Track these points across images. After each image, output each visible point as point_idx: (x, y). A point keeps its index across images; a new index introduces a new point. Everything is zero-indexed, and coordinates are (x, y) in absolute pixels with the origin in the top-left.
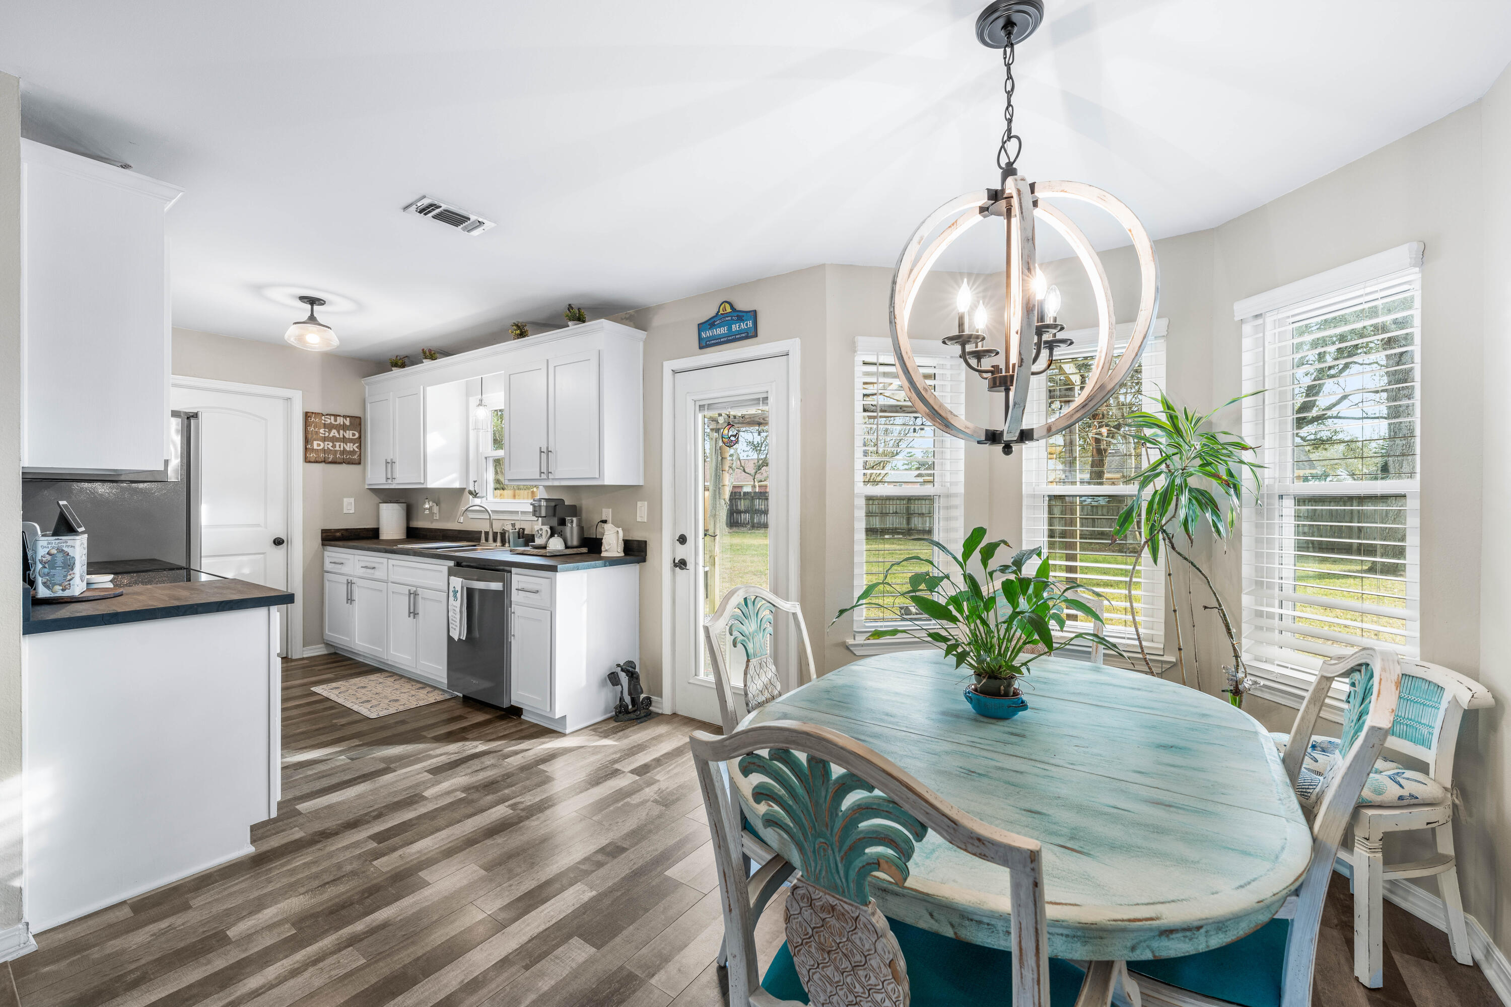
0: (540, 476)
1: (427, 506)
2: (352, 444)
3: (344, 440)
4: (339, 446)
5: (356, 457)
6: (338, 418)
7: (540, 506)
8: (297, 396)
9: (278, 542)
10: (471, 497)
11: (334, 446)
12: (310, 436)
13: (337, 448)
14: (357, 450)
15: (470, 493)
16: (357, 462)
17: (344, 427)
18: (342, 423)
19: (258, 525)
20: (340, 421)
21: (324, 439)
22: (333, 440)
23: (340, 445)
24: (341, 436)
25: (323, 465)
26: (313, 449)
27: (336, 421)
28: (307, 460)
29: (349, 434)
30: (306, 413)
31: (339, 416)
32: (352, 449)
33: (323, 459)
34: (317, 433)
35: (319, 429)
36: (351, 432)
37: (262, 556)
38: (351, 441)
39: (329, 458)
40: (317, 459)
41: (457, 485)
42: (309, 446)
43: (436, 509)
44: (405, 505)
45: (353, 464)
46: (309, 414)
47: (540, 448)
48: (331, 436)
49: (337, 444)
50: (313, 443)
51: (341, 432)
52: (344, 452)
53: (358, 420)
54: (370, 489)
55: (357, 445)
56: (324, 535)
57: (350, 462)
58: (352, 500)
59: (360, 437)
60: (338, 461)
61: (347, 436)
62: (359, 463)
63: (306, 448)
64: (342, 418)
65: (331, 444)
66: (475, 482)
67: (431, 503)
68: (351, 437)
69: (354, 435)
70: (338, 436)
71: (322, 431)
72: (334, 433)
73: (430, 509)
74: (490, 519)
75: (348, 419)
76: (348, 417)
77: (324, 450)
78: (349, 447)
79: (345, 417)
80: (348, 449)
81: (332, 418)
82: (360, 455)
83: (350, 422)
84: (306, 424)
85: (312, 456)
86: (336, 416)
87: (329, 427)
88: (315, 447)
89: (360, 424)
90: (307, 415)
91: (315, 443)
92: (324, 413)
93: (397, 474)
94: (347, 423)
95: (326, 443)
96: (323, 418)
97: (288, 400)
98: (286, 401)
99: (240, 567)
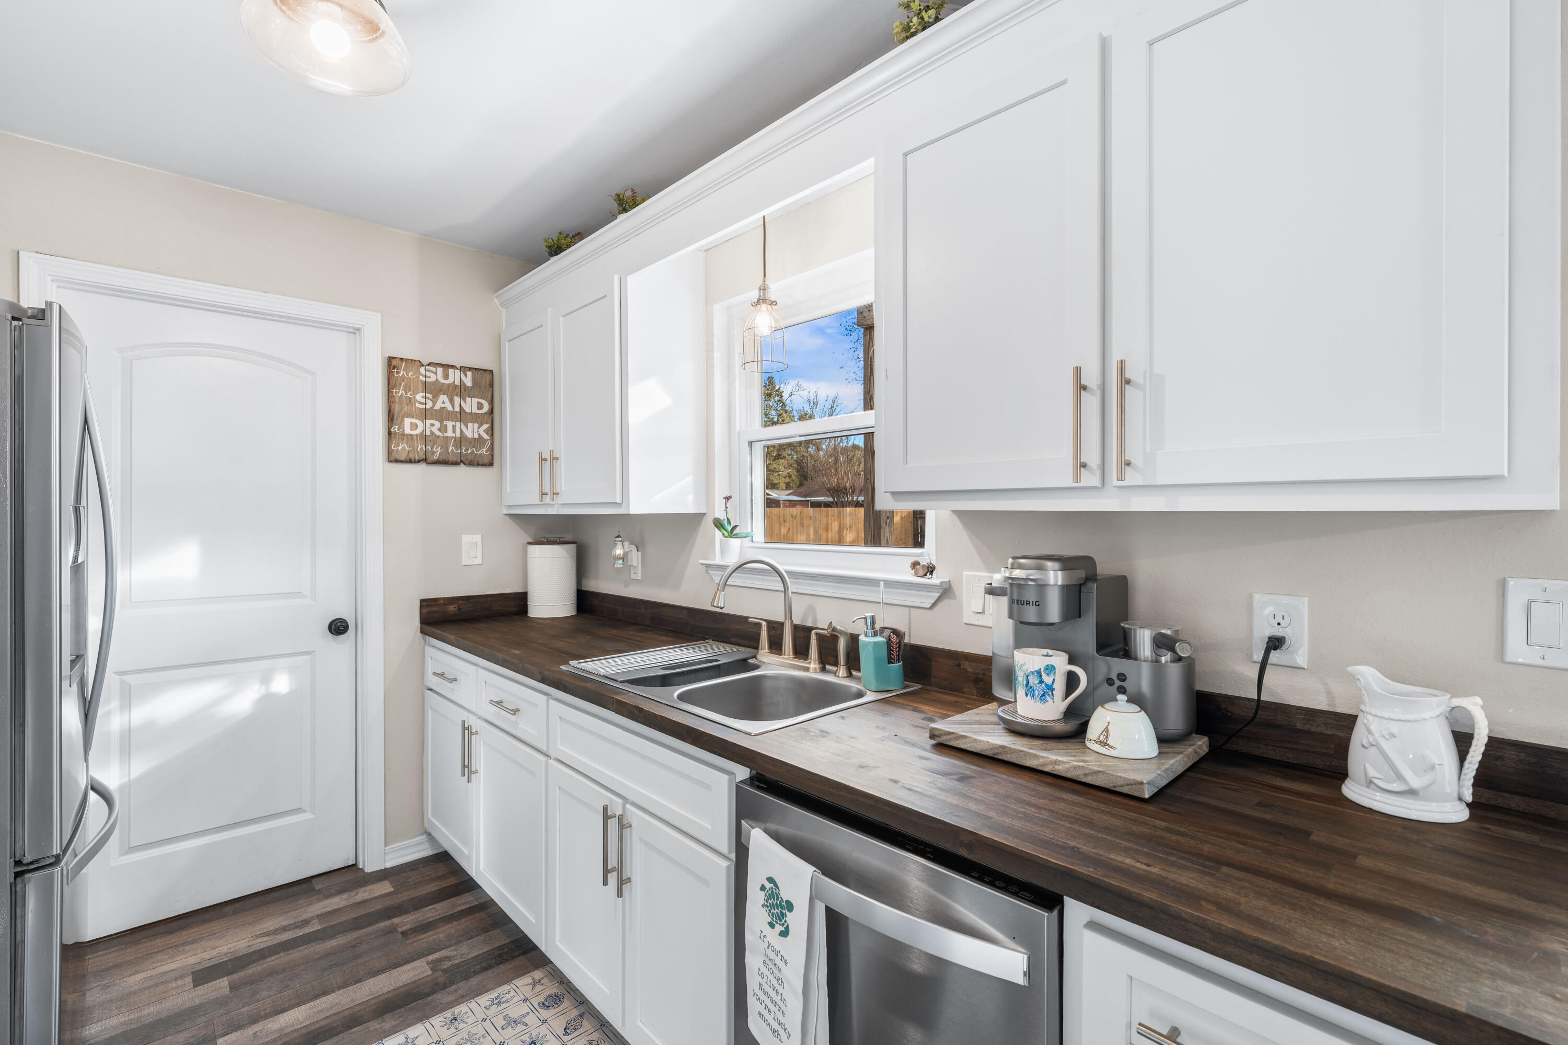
0: (1077, 478)
1: (619, 551)
2: (476, 425)
3: (462, 416)
4: (453, 429)
5: (484, 451)
6: (451, 371)
7: (1042, 587)
8: (371, 322)
9: (338, 628)
10: (718, 533)
11: (443, 429)
12: (396, 408)
13: (450, 433)
14: (486, 437)
15: (718, 524)
16: (486, 461)
17: (461, 391)
18: (457, 382)
19: (298, 595)
20: (454, 377)
21: (425, 414)
22: (442, 416)
23: (454, 427)
24: (457, 409)
25: (423, 466)
26: (403, 434)
27: (446, 376)
28: (392, 458)
29: (471, 405)
30: (390, 359)
31: (453, 367)
32: (476, 436)
33: (422, 456)
34: (410, 401)
35: (415, 393)
36: (475, 400)
37: (307, 657)
38: (476, 418)
39: (433, 453)
40: (411, 456)
41: (688, 506)
42: (395, 429)
43: (635, 558)
44: (573, 547)
45: (478, 465)
46: (394, 362)
47: (1078, 371)
48: (437, 407)
49: (450, 424)
50: (402, 422)
51: (457, 400)
52: (461, 441)
53: (487, 377)
54: (510, 515)
55: (486, 426)
56: (424, 611)
57: (473, 462)
58: (477, 538)
59: (491, 411)
60: (452, 458)
61: (467, 409)
62: (491, 464)
63: (390, 433)
64: (457, 372)
65: (437, 424)
66: (727, 498)
67: (626, 544)
68: (475, 410)
69: (480, 406)
70: (450, 408)
71: (419, 397)
72: (443, 401)
73: (624, 558)
74: (785, 591)
75: (469, 374)
76: (470, 369)
77: (424, 438)
78: (473, 431)
79: (463, 369)
80: (469, 435)
81: (440, 370)
82: (492, 448)
83: (474, 380)
84: (390, 385)
85: (402, 448)
86: (446, 367)
87: (434, 390)
88: (408, 431)
89: (492, 385)
90: (392, 364)
91: (407, 422)
92: (425, 362)
93: (563, 485)
94: (468, 381)
95: (429, 422)
96: (422, 370)
97: (351, 330)
98: (345, 333)
99: (266, 679)
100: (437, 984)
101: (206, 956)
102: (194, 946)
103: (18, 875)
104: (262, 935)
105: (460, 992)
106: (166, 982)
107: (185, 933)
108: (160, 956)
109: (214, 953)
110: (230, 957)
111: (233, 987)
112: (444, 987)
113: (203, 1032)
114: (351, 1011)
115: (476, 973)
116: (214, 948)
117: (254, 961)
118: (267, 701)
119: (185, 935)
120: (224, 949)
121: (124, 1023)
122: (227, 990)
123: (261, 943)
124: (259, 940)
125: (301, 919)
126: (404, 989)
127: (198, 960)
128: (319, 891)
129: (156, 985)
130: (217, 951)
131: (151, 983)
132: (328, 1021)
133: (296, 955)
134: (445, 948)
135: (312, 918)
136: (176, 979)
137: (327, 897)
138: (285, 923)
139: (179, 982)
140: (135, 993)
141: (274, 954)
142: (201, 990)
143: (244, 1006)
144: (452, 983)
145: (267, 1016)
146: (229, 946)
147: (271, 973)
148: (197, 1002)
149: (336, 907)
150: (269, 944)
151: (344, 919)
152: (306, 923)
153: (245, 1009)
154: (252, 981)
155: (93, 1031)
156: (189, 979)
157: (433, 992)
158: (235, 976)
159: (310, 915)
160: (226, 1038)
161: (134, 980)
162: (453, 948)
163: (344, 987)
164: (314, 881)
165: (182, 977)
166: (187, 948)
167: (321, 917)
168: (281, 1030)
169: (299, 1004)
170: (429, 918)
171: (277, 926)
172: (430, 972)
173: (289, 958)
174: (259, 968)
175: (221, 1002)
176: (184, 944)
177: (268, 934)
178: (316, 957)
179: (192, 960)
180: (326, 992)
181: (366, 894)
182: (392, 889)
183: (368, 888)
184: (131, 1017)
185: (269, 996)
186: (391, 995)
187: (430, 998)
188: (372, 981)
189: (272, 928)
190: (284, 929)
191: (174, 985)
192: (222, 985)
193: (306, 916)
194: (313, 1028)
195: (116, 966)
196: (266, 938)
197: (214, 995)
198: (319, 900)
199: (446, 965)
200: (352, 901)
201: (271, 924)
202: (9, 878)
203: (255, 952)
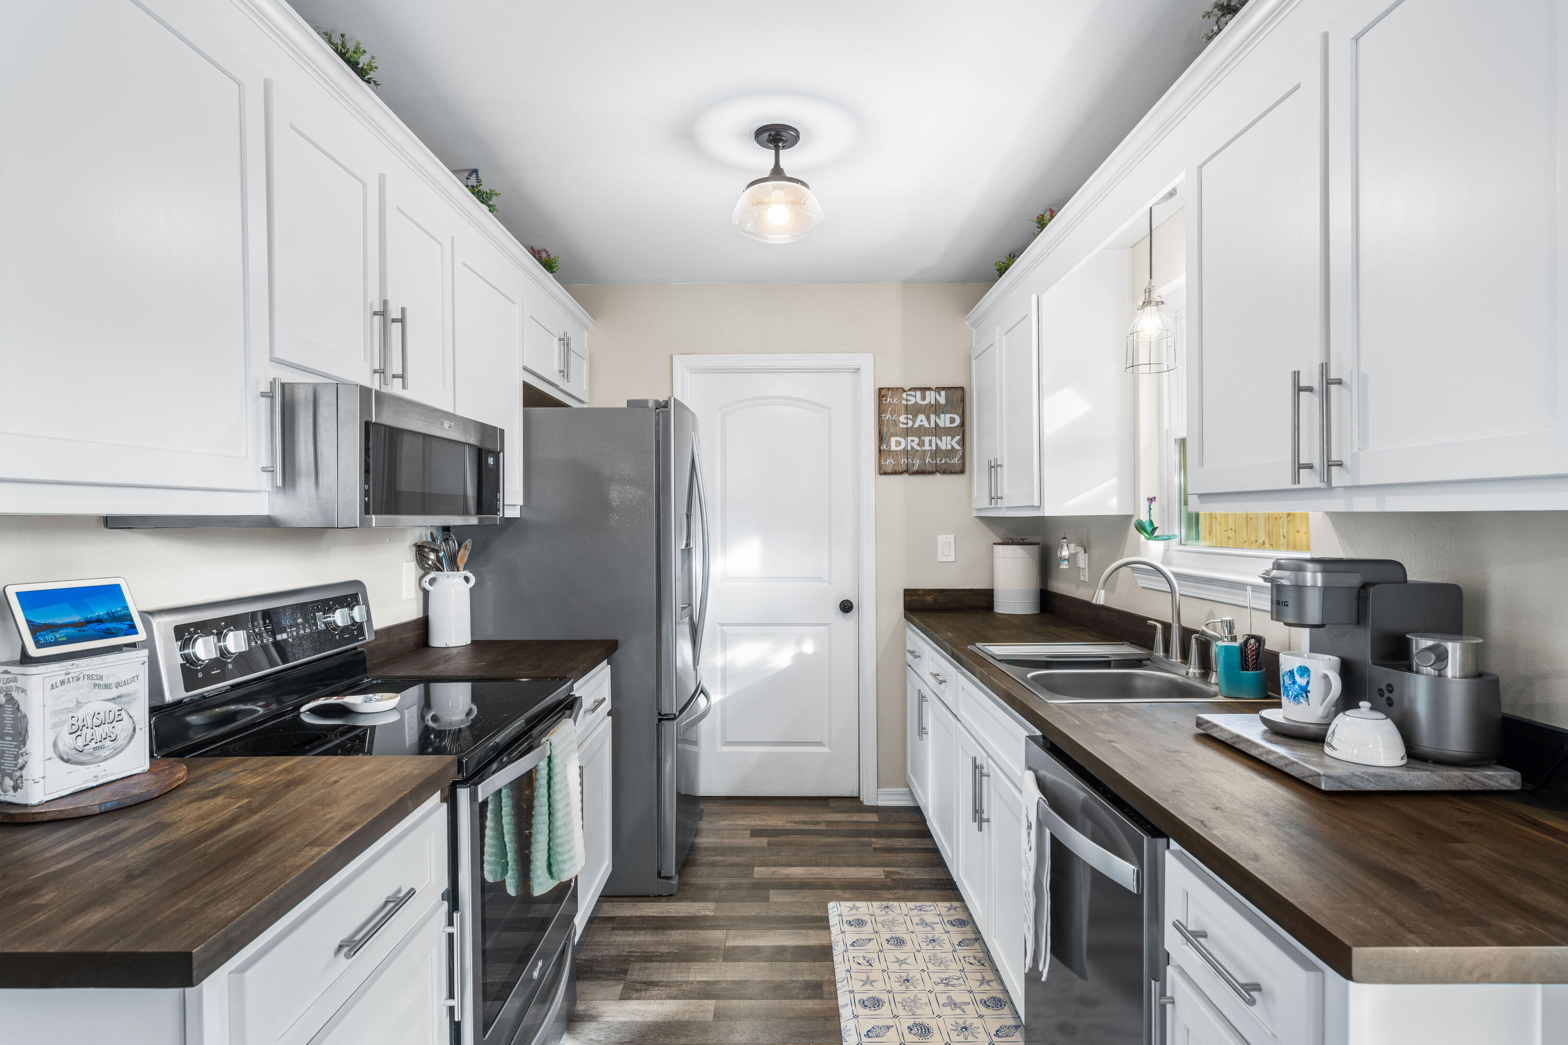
0: (1296, 479)
1: (1065, 553)
2: (949, 438)
3: (937, 431)
4: (930, 443)
5: (956, 460)
6: (928, 393)
7: (1300, 588)
8: (865, 361)
9: (846, 607)
10: (1142, 537)
11: (921, 444)
12: (885, 429)
13: (927, 447)
14: (957, 447)
15: (1140, 527)
16: (958, 469)
17: (937, 409)
18: (933, 402)
19: (820, 579)
20: (931, 397)
21: (907, 433)
22: (920, 432)
23: (930, 441)
24: (933, 425)
25: (906, 476)
26: (890, 451)
27: (924, 398)
28: (883, 472)
29: (944, 421)
30: (880, 389)
31: (929, 389)
32: (949, 447)
33: (904, 468)
34: (895, 423)
35: (899, 416)
36: (948, 416)
37: (826, 628)
38: (949, 432)
39: (913, 465)
40: (896, 468)
41: (1113, 507)
42: (884, 447)
43: (1082, 560)
44: (1034, 549)
45: (951, 473)
46: (883, 392)
47: (1296, 375)
48: (916, 426)
49: (927, 439)
50: (889, 440)
51: (933, 417)
52: (937, 453)
53: (959, 393)
54: (981, 518)
55: (957, 438)
56: (908, 598)
57: (947, 471)
58: (951, 538)
59: (963, 424)
60: (929, 468)
61: (941, 424)
62: (962, 472)
63: (880, 451)
64: (933, 393)
65: (917, 440)
66: (1151, 500)
67: (1072, 546)
68: (948, 425)
69: (952, 420)
70: (927, 425)
71: (902, 418)
72: (921, 420)
73: (1072, 558)
74: (1173, 592)
75: (943, 393)
76: (944, 389)
77: (906, 452)
78: (946, 443)
79: (938, 390)
80: (943, 447)
81: (919, 393)
82: (963, 457)
83: (947, 398)
84: (881, 410)
85: (889, 462)
86: (924, 390)
87: (913, 411)
88: (893, 448)
89: (963, 400)
90: (881, 394)
91: (893, 440)
92: (906, 388)
93: (1005, 489)
94: (942, 400)
95: (910, 439)
96: (904, 395)
97: (854, 371)
98: (850, 374)
99: (799, 642)
100: (886, 885)
101: (760, 823)
102: (756, 816)
103: (660, 720)
104: (792, 822)
105: (898, 895)
106: (738, 830)
107: (752, 807)
108: (738, 816)
109: (764, 823)
110: (772, 828)
111: (769, 844)
112: (889, 888)
113: (749, 861)
114: (828, 880)
115: (913, 888)
116: (765, 820)
117: (783, 835)
118: (800, 657)
119: (752, 809)
120: (770, 823)
121: (714, 843)
122: (766, 845)
123: (790, 826)
124: (789, 824)
125: (815, 820)
126: (864, 880)
127: (756, 824)
128: (831, 807)
129: (733, 829)
130: (766, 822)
131: (731, 827)
132: (814, 880)
133: (807, 839)
134: (899, 867)
135: (822, 822)
136: (743, 830)
137: (835, 812)
138: (806, 819)
139: (744, 832)
140: (722, 830)
141: (795, 835)
142: (753, 840)
143: (772, 856)
144: (895, 888)
145: (782, 865)
146: (773, 822)
147: (791, 844)
148: (750, 845)
149: (838, 820)
150: (794, 828)
151: (841, 828)
152: (818, 823)
153: (772, 857)
154: (779, 845)
155: (701, 841)
156: (749, 832)
157: (881, 889)
158: (772, 839)
159: (821, 819)
160: (759, 868)
161: (723, 823)
162: (904, 868)
163: (828, 866)
164: (830, 800)
165: (745, 830)
166: (752, 816)
167: (828, 823)
168: (787, 875)
169: (800, 866)
170: (895, 845)
171: (801, 820)
172: (884, 877)
173: (802, 839)
174: (785, 839)
175: (762, 850)
176: (751, 813)
177: (795, 822)
178: (818, 844)
179: (753, 823)
180: (817, 865)
181: (860, 818)
182: (878, 820)
183: (862, 814)
184: (718, 841)
185: (787, 856)
186: (854, 880)
187: (877, 891)
188: (846, 869)
189: (798, 820)
190: (805, 823)
191: (741, 832)
192: (764, 841)
193: (819, 819)
194: (804, 880)
195: (717, 813)
196: (793, 824)
197: (758, 845)
198: (829, 813)
199: (896, 877)
200: (849, 819)
201: (798, 817)
202: (656, 721)
203: (785, 830)
